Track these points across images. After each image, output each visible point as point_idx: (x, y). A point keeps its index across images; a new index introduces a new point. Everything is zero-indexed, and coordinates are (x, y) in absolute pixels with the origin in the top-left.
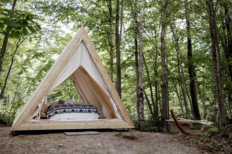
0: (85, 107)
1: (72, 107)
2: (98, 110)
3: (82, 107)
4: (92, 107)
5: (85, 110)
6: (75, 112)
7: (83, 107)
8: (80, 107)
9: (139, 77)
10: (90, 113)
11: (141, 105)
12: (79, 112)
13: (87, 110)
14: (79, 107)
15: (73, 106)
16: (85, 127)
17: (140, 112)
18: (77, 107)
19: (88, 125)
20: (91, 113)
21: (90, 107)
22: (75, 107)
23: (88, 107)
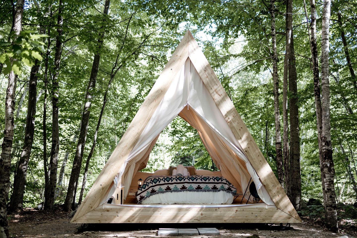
0: (207, 181)
1: (182, 181)
2: (231, 185)
3: (201, 181)
4: (220, 181)
5: (207, 187)
6: (187, 190)
7: (203, 181)
8: (198, 181)
9: (323, 118)
10: (216, 191)
11: (327, 175)
12: (195, 191)
13: (211, 186)
14: (195, 181)
15: (184, 180)
16: (198, 219)
17: (326, 189)
18: (191, 181)
19: (203, 216)
20: (219, 193)
21: (216, 181)
22: (188, 181)
23: (212, 181)
